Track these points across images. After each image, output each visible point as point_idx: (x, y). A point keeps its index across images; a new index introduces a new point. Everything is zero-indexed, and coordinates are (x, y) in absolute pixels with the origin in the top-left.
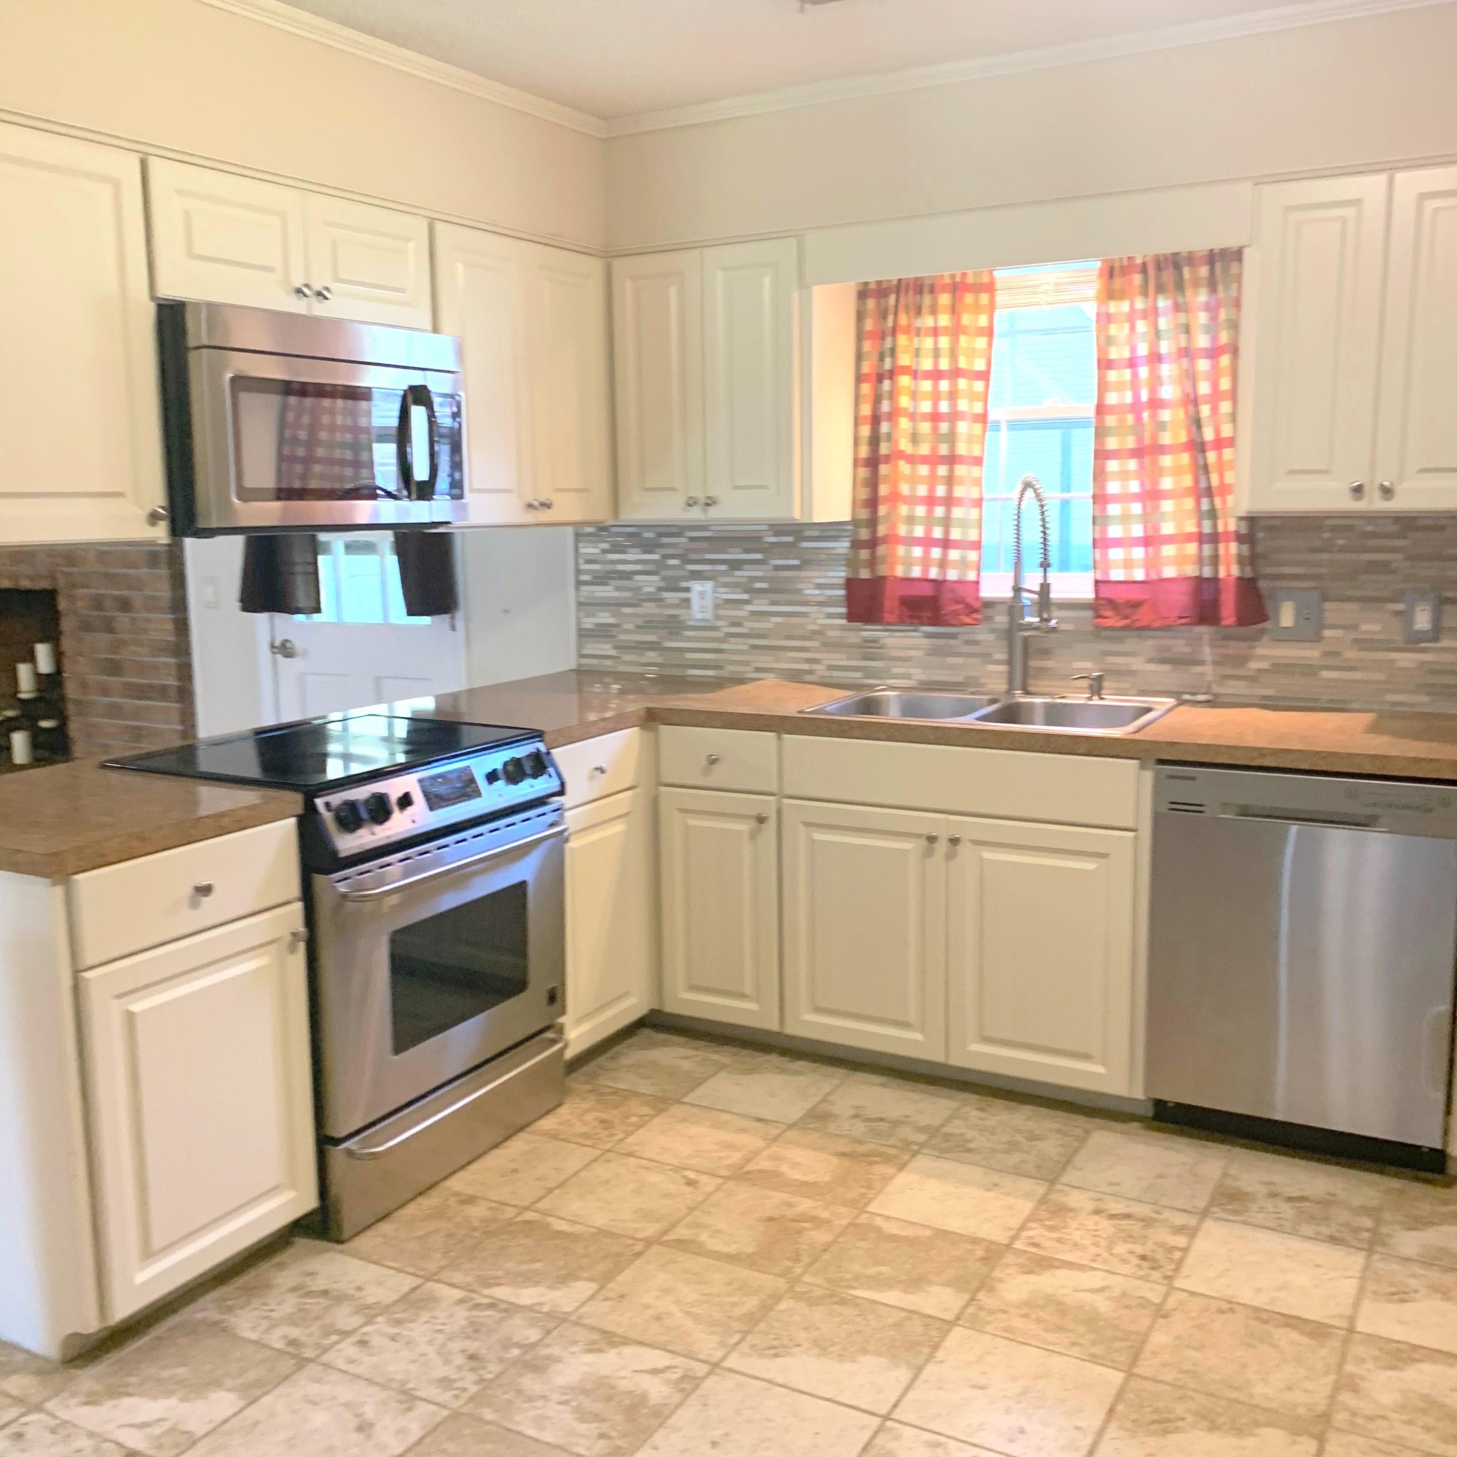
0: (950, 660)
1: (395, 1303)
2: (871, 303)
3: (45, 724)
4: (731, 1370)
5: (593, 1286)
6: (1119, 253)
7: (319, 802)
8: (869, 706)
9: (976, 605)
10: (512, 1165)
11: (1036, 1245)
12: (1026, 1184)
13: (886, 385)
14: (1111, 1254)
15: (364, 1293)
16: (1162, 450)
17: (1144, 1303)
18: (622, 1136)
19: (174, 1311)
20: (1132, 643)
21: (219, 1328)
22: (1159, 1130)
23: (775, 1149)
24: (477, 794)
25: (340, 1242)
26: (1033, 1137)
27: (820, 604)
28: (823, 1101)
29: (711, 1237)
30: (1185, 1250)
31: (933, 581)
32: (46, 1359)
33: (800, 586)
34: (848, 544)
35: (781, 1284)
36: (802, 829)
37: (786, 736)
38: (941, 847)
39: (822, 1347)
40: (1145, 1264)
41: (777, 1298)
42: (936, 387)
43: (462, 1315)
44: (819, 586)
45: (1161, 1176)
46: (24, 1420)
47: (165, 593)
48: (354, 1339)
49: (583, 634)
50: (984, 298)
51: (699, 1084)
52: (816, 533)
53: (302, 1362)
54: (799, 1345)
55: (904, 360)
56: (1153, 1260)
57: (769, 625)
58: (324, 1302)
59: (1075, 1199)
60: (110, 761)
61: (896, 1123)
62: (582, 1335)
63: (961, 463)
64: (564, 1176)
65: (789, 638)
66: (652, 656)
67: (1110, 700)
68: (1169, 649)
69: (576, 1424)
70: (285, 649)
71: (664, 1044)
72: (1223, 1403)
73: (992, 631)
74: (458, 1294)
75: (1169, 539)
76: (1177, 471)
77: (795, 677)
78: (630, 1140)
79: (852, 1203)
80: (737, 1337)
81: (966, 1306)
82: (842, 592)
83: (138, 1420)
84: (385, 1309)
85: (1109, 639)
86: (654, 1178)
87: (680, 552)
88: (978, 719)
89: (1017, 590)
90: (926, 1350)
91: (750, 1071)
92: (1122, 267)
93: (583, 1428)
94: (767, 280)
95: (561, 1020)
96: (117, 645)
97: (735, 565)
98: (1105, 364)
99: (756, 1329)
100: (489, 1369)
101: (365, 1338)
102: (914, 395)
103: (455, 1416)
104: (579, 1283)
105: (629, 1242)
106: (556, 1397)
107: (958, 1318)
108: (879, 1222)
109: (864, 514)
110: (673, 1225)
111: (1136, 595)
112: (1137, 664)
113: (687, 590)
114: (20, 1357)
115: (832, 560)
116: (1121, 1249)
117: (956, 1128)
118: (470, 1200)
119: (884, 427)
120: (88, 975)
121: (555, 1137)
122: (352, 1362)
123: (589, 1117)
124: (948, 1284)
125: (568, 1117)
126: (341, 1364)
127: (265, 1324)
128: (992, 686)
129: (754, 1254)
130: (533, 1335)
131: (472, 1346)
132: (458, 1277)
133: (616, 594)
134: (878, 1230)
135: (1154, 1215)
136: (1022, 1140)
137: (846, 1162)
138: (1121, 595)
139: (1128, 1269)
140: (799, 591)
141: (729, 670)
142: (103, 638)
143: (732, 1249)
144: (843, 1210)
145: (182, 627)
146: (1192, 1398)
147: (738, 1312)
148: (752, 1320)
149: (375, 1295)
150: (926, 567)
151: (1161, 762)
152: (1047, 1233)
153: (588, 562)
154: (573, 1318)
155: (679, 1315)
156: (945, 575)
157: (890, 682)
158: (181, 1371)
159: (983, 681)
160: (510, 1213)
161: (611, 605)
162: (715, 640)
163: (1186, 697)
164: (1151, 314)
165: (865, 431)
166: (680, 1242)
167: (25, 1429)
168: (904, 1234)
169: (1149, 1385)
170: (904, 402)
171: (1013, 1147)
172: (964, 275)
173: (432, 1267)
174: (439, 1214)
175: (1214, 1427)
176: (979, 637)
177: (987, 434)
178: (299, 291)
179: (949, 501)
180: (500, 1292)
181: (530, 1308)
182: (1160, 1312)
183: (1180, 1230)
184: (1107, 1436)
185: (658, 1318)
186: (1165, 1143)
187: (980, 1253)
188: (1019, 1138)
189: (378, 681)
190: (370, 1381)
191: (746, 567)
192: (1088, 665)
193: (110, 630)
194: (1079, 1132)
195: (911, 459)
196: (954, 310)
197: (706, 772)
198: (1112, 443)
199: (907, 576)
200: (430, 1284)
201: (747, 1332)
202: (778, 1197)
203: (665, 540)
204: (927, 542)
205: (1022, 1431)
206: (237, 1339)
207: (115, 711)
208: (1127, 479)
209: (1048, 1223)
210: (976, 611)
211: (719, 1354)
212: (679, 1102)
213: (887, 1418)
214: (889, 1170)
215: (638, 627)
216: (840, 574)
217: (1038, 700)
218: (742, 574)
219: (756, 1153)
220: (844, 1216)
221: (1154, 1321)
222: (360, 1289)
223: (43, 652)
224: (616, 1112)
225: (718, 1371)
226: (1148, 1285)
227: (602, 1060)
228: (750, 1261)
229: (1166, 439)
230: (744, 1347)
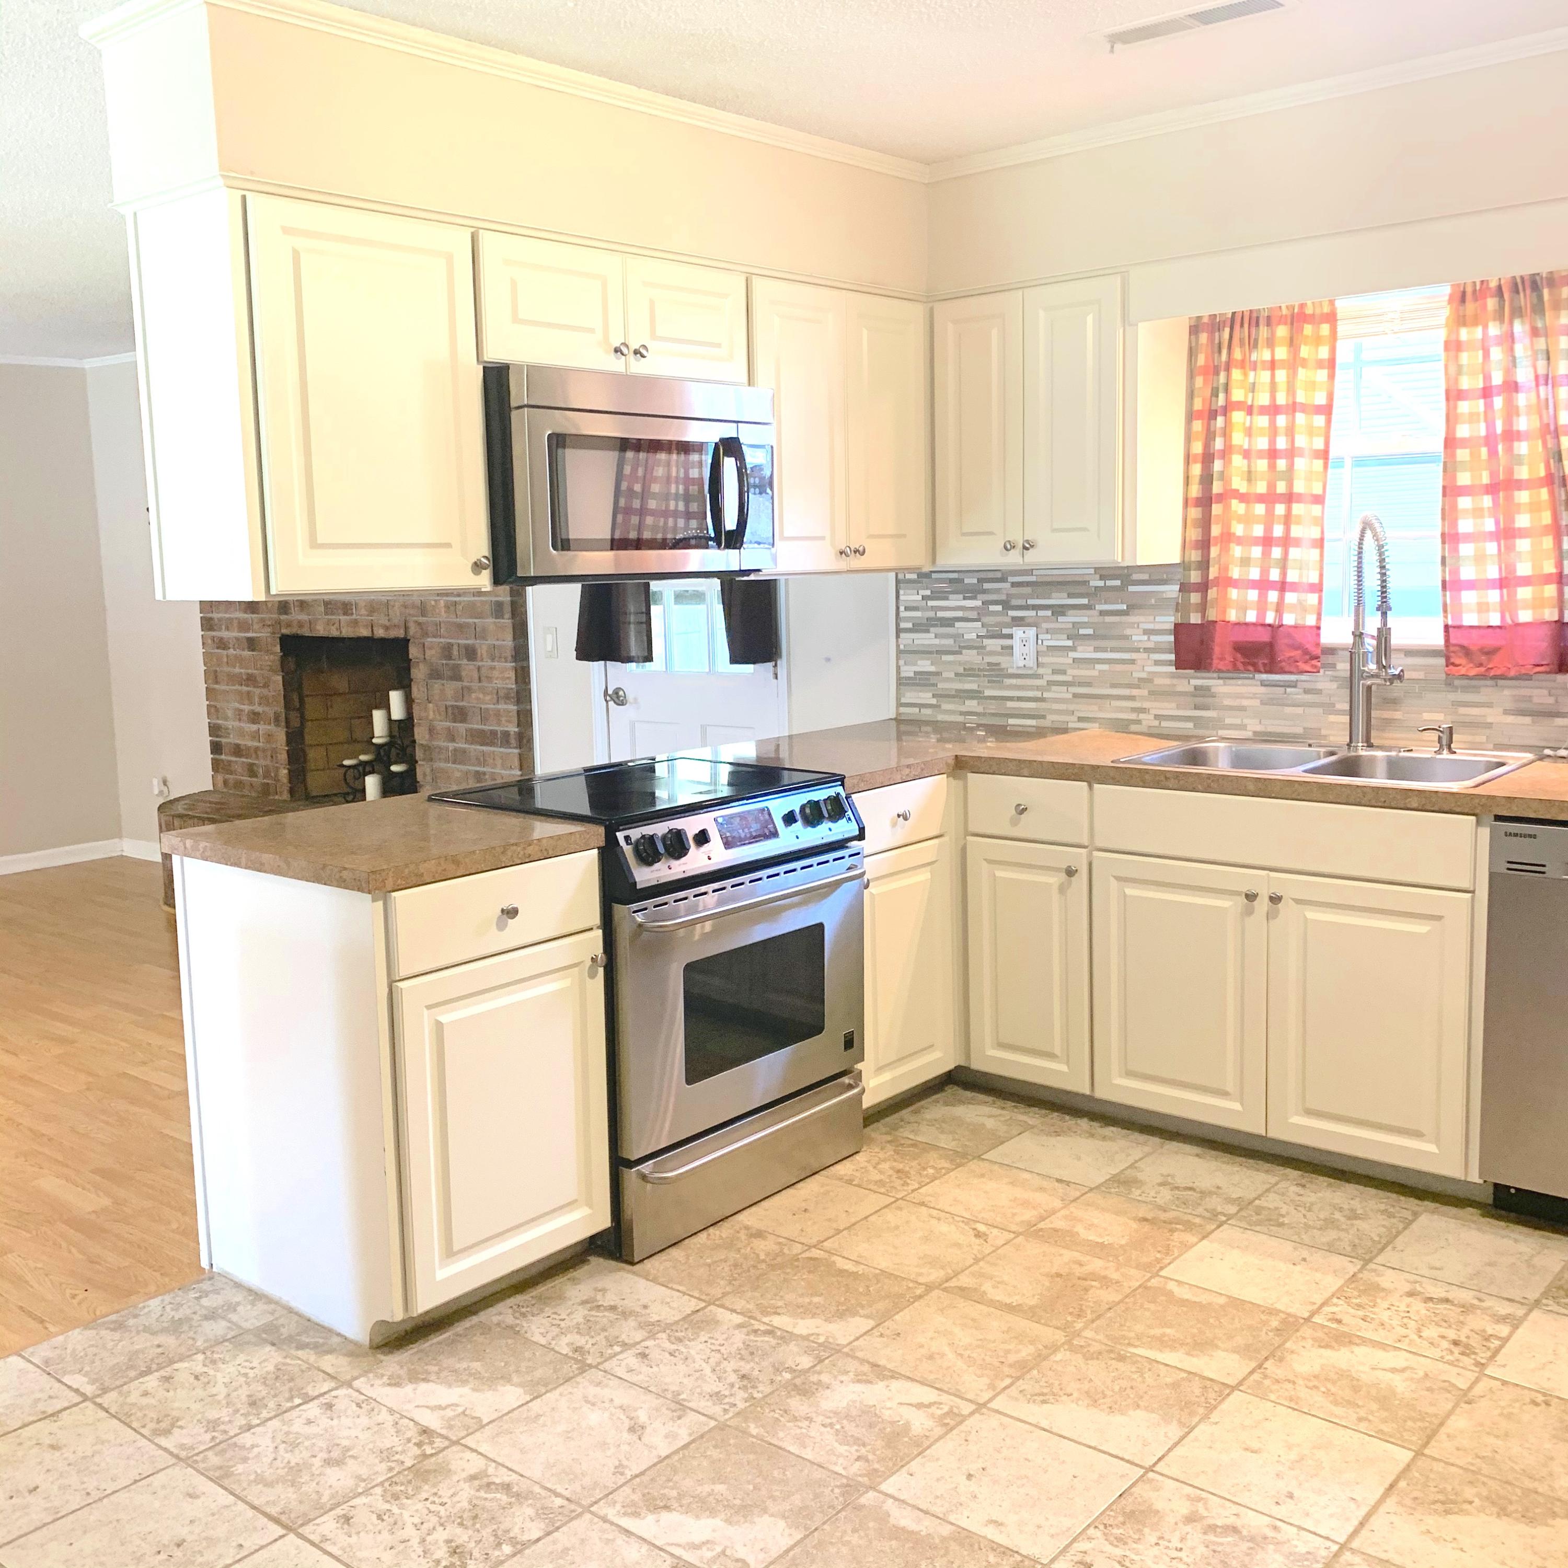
0: (1288, 710)
1: (677, 1322)
2: (1204, 338)
3: (395, 768)
4: (998, 1412)
5: (871, 1323)
6: (1471, 276)
7: (620, 836)
8: (1195, 757)
9: (1318, 652)
10: (804, 1205)
11: (1339, 1322)
12: (1338, 1261)
13: (1220, 420)
14: (1420, 1337)
15: (648, 1311)
16: (1520, 485)
17: (1448, 1387)
18: (917, 1186)
19: (475, 1313)
20: (1487, 692)
21: (514, 1332)
22: (1499, 1218)
23: (1075, 1210)
24: (775, 834)
25: (632, 1263)
26: (1353, 1216)
27: (1147, 650)
28: (1131, 1166)
29: (994, 1287)
30: (1505, 1340)
31: (1270, 625)
32: (356, 1344)
33: (1128, 632)
34: (1177, 587)
35: (1060, 1337)
36: (1114, 883)
37: (1096, 786)
38: (1262, 905)
39: (1094, 1399)
40: (1456, 1350)
41: (1055, 1348)
42: (1273, 423)
43: (739, 1337)
44: (1147, 632)
45: (1490, 1264)
46: (334, 1393)
47: (508, 642)
48: (634, 1351)
49: (902, 682)
50: (1325, 329)
51: (1002, 1143)
52: (1145, 577)
53: (584, 1368)
54: (1069, 1395)
55: (1237, 395)
56: (1467, 1346)
57: (1095, 673)
58: (611, 1315)
59: (1388, 1279)
60: (436, 795)
61: (1204, 1194)
62: (852, 1365)
63: (1298, 502)
64: (853, 1220)
65: (1113, 686)
66: (972, 705)
67: (1462, 755)
68: (1529, 699)
69: (836, 1445)
70: (617, 697)
71: (969, 1102)
72: (1519, 1492)
73: (1335, 679)
74: (738, 1319)
75: (1526, 581)
76: (1534, 507)
77: (1122, 727)
78: (922, 1190)
79: (1146, 1267)
80: (1008, 1381)
81: (1251, 1373)
82: (1172, 638)
83: (433, 1403)
84: (668, 1327)
85: (1465, 689)
86: (944, 1228)
87: (1004, 597)
88: (1305, 771)
89: (1358, 636)
90: (1201, 1411)
91: (1057, 1134)
92: (1475, 291)
93: (843, 1449)
94: (1090, 319)
95: (859, 1066)
96: (464, 692)
97: (1059, 611)
98: (1454, 395)
99: (1028, 1376)
100: (760, 1389)
101: (647, 1352)
102: (1249, 432)
103: (722, 1427)
104: (857, 1319)
105: (911, 1285)
106: (820, 1419)
107: (1240, 1383)
108: (1172, 1286)
109: (1195, 556)
110: (956, 1274)
111: (1490, 642)
112: (1493, 715)
113: (1010, 636)
114: (335, 1340)
115: (1161, 604)
116: (1431, 1332)
117: (1271, 1201)
118: (760, 1234)
119: (1218, 465)
120: (400, 984)
121: (850, 1182)
122: (631, 1371)
123: (885, 1166)
124: (1235, 1351)
125: (864, 1164)
126: (621, 1372)
127: (556, 1330)
128: (1332, 738)
129: (1036, 1306)
130: (806, 1362)
131: (746, 1368)
132: (740, 1304)
133: (937, 641)
134: (1170, 1294)
135: (1476, 1302)
136: (1343, 1219)
137: (1147, 1227)
138: (1474, 642)
139: (1437, 1353)
140: (1127, 638)
141: (1051, 719)
142: (451, 687)
143: (1015, 1300)
144: (1133, 1272)
145: (523, 675)
146: (1484, 1484)
147: (1012, 1358)
148: (1023, 1368)
149: (657, 1313)
150: (1262, 612)
151: (1498, 818)
152: (1352, 1311)
153: (906, 609)
154: (846, 1350)
155: (951, 1356)
156: (1281, 619)
157: (1222, 733)
158: (477, 1365)
159: (1323, 732)
160: (797, 1248)
161: (930, 653)
162: (1038, 688)
163: (1548, 752)
164: (1509, 339)
165: (1197, 469)
166: (962, 1289)
167: (335, 1401)
168: (1197, 1299)
169: (1439, 1467)
170: (1238, 438)
171: (1330, 1223)
172: (1302, 306)
173: (717, 1292)
174: (730, 1244)
175: (1503, 1512)
176: (1319, 686)
177: (1330, 471)
178: (617, 350)
179: (1287, 542)
180: (777, 1321)
181: (806, 1338)
182: (1465, 1397)
183: (1503, 1319)
184: (1382, 1509)
185: (931, 1357)
186: (1503, 1232)
187: (1275, 1323)
188: (1337, 1215)
189: (704, 728)
190: (647, 1390)
191: (1071, 612)
192: (1439, 717)
193: (457, 677)
194: (1408, 1215)
195: (1243, 498)
196: (1293, 343)
197: (1014, 823)
198: (1464, 479)
199: (1242, 620)
200: (712, 1307)
201: (1018, 1378)
202: (1068, 1255)
203: (986, 586)
204: (1263, 585)
205: (1291, 1496)
206: (528, 1342)
207: (459, 757)
208: (1482, 517)
209: (1354, 1301)
210: (1317, 658)
211: (986, 1396)
212: (979, 1157)
213: (1151, 1469)
214: (1191, 1238)
215: (957, 675)
216: (1167, 620)
217: (1379, 754)
218: (1066, 620)
219: (1054, 1212)
220: (1136, 1277)
221: (1456, 1405)
222: (645, 1307)
223: (396, 697)
224: (914, 1163)
225: (984, 1410)
226: (1456, 1370)
227: (905, 1113)
228: (1031, 1313)
229: (1523, 473)
230: (1013, 1391)
